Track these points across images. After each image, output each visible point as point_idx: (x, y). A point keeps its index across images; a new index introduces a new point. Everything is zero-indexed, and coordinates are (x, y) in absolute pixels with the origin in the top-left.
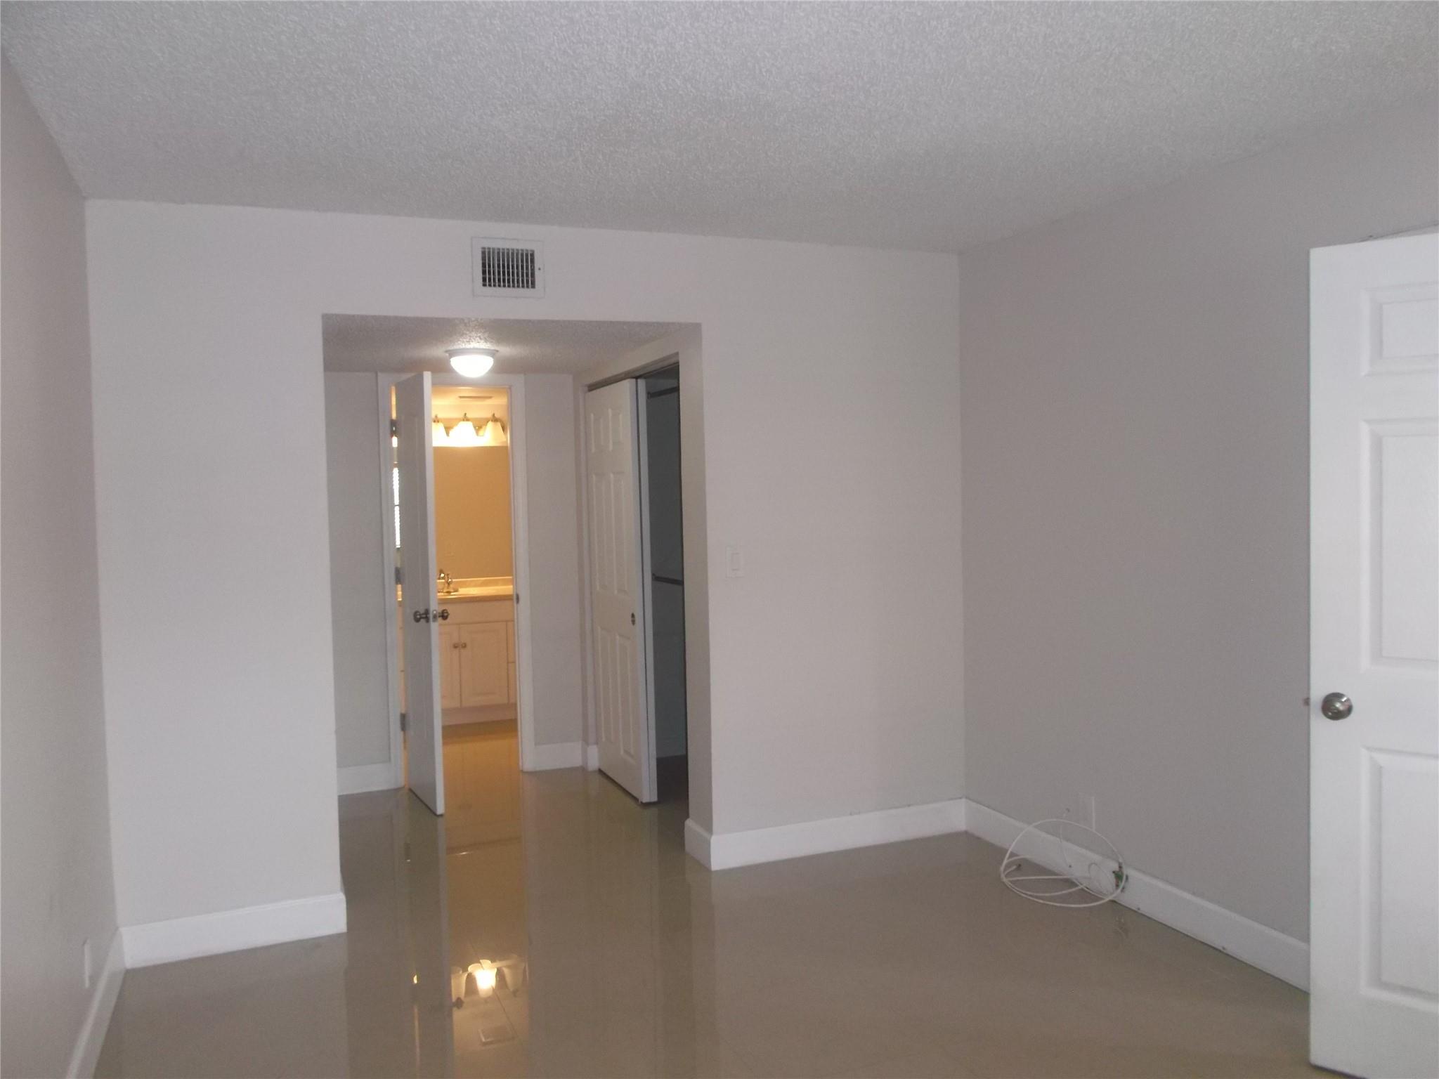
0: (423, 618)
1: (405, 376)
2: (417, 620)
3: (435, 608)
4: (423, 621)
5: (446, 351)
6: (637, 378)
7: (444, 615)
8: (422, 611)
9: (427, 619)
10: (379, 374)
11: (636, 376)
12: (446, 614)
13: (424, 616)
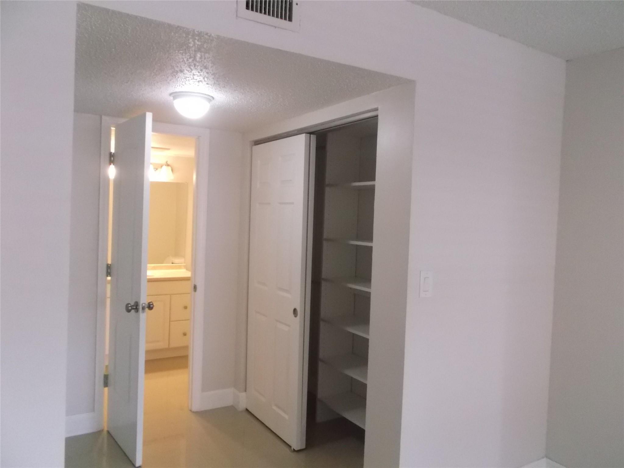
0: (133, 309)
1: (122, 121)
2: (129, 311)
3: (144, 300)
4: (133, 311)
5: (171, 94)
6: (311, 133)
7: (150, 307)
8: (132, 304)
9: (137, 310)
10: (103, 117)
11: (310, 132)
12: (152, 306)
13: (135, 307)
